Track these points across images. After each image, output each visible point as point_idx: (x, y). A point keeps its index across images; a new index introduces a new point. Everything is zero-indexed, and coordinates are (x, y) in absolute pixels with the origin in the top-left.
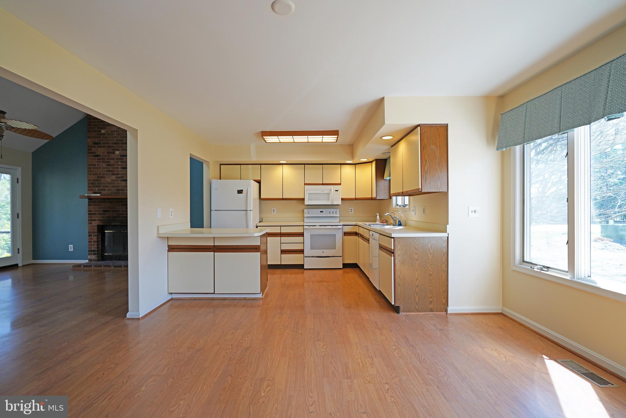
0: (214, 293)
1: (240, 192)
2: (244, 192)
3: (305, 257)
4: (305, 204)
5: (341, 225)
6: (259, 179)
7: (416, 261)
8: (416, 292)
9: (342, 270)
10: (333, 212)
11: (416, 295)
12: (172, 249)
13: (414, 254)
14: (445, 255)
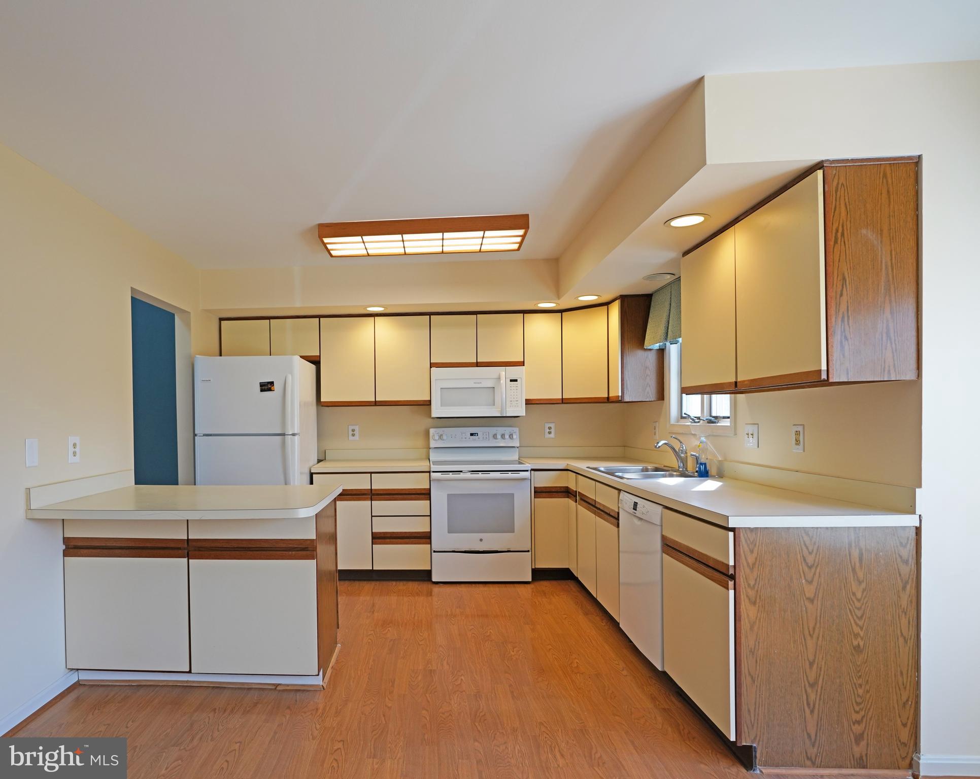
0: (190, 672)
1: (266, 387)
2: (276, 386)
3: (434, 552)
4: (434, 415)
5: (527, 471)
6: (315, 353)
7: (807, 603)
8: (809, 705)
9: (532, 586)
10: (503, 436)
11: (808, 711)
12: (76, 547)
13: (804, 581)
14: (908, 587)
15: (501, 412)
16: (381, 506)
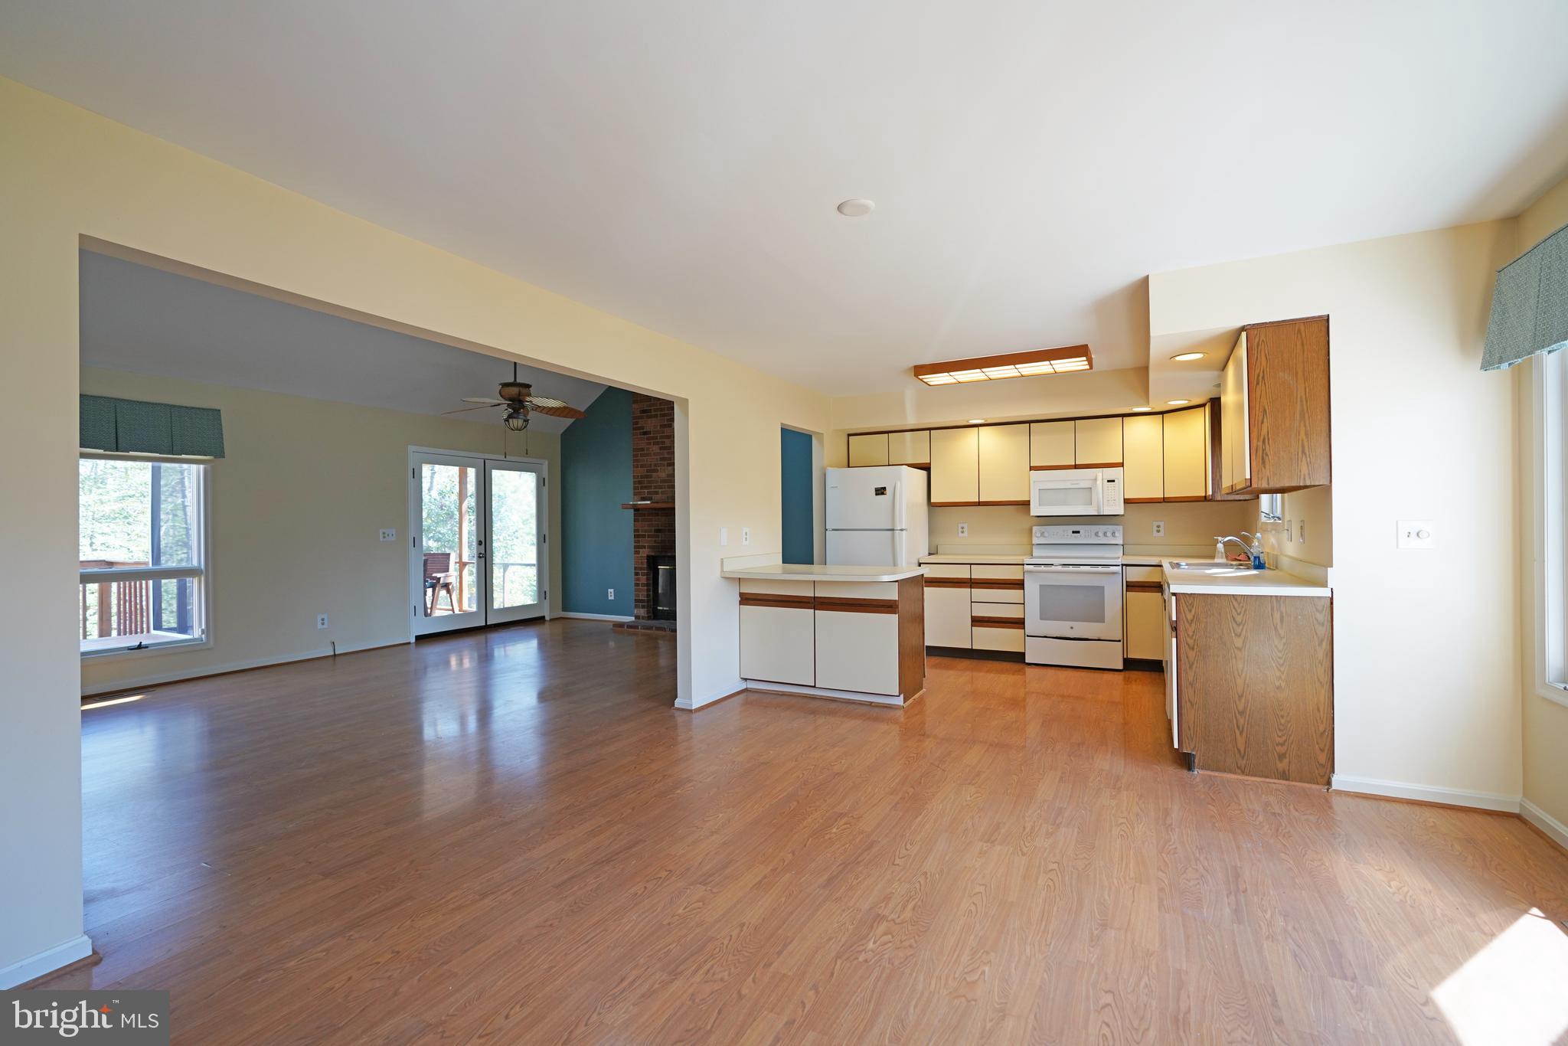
0: (814, 686)
1: (880, 491)
2: (888, 491)
3: (1028, 636)
4: (1032, 514)
5: (1120, 566)
6: (925, 460)
8: (1238, 727)
9: (1122, 673)
10: (1105, 534)
11: (1237, 732)
13: (1233, 635)
14: (1324, 643)
15: (1098, 511)
16: (979, 593)
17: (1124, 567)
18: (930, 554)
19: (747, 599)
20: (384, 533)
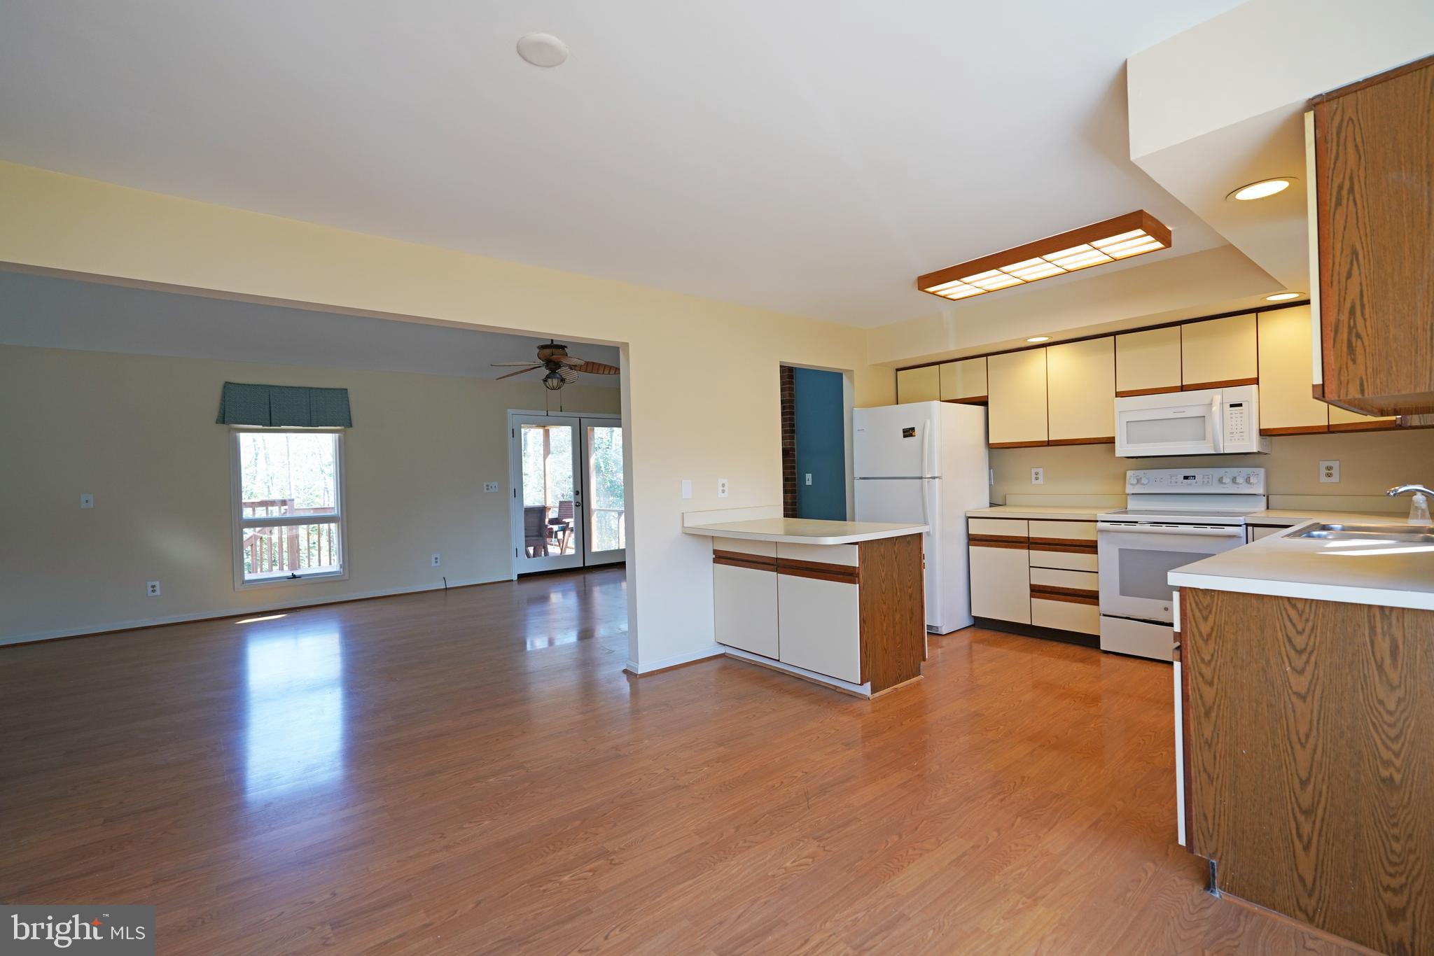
2: (917, 432)
3: (1103, 615)
4: (1118, 454)
5: (1240, 526)
12: (724, 558)
15: (1215, 447)
16: (1040, 557)
17: (1250, 528)
18: (992, 505)
19: (720, 557)
20: (488, 486)
